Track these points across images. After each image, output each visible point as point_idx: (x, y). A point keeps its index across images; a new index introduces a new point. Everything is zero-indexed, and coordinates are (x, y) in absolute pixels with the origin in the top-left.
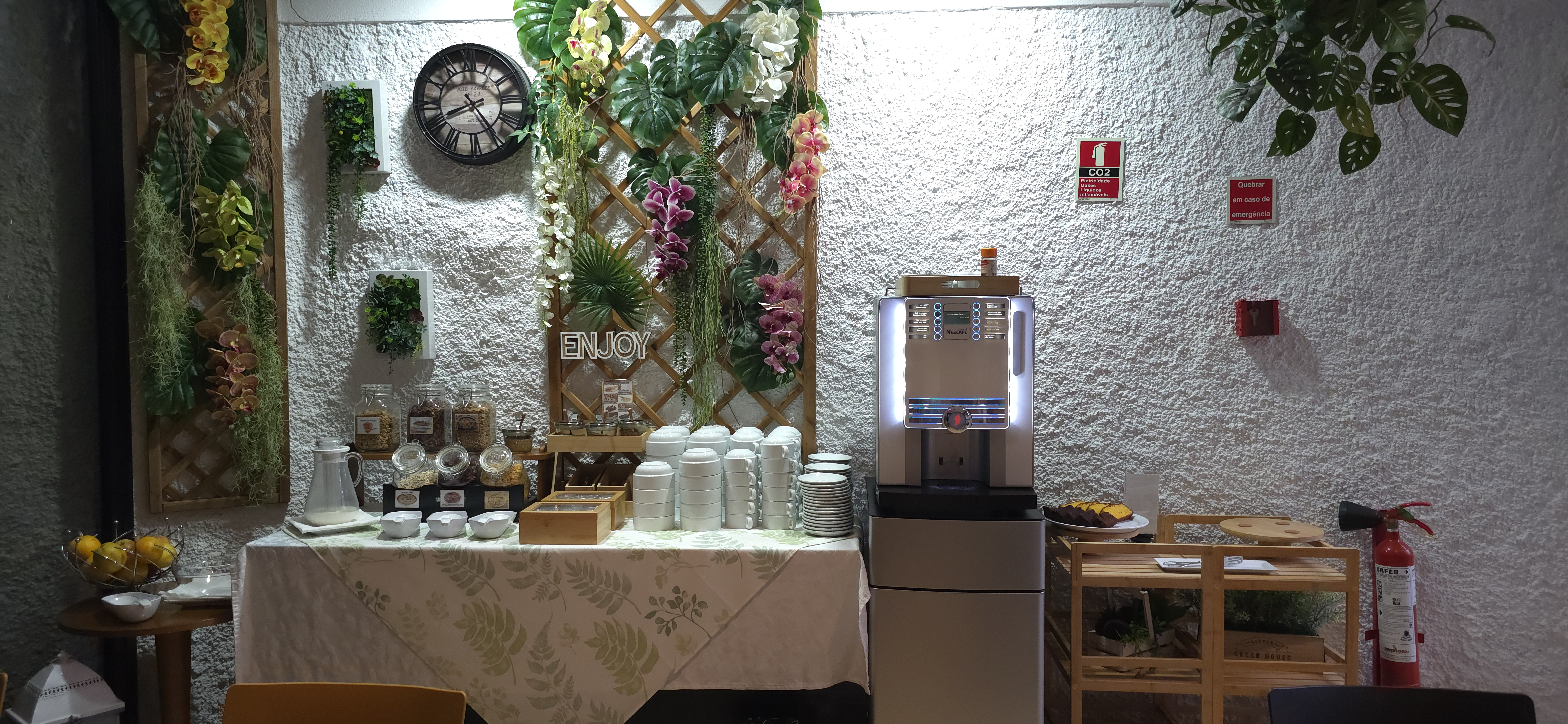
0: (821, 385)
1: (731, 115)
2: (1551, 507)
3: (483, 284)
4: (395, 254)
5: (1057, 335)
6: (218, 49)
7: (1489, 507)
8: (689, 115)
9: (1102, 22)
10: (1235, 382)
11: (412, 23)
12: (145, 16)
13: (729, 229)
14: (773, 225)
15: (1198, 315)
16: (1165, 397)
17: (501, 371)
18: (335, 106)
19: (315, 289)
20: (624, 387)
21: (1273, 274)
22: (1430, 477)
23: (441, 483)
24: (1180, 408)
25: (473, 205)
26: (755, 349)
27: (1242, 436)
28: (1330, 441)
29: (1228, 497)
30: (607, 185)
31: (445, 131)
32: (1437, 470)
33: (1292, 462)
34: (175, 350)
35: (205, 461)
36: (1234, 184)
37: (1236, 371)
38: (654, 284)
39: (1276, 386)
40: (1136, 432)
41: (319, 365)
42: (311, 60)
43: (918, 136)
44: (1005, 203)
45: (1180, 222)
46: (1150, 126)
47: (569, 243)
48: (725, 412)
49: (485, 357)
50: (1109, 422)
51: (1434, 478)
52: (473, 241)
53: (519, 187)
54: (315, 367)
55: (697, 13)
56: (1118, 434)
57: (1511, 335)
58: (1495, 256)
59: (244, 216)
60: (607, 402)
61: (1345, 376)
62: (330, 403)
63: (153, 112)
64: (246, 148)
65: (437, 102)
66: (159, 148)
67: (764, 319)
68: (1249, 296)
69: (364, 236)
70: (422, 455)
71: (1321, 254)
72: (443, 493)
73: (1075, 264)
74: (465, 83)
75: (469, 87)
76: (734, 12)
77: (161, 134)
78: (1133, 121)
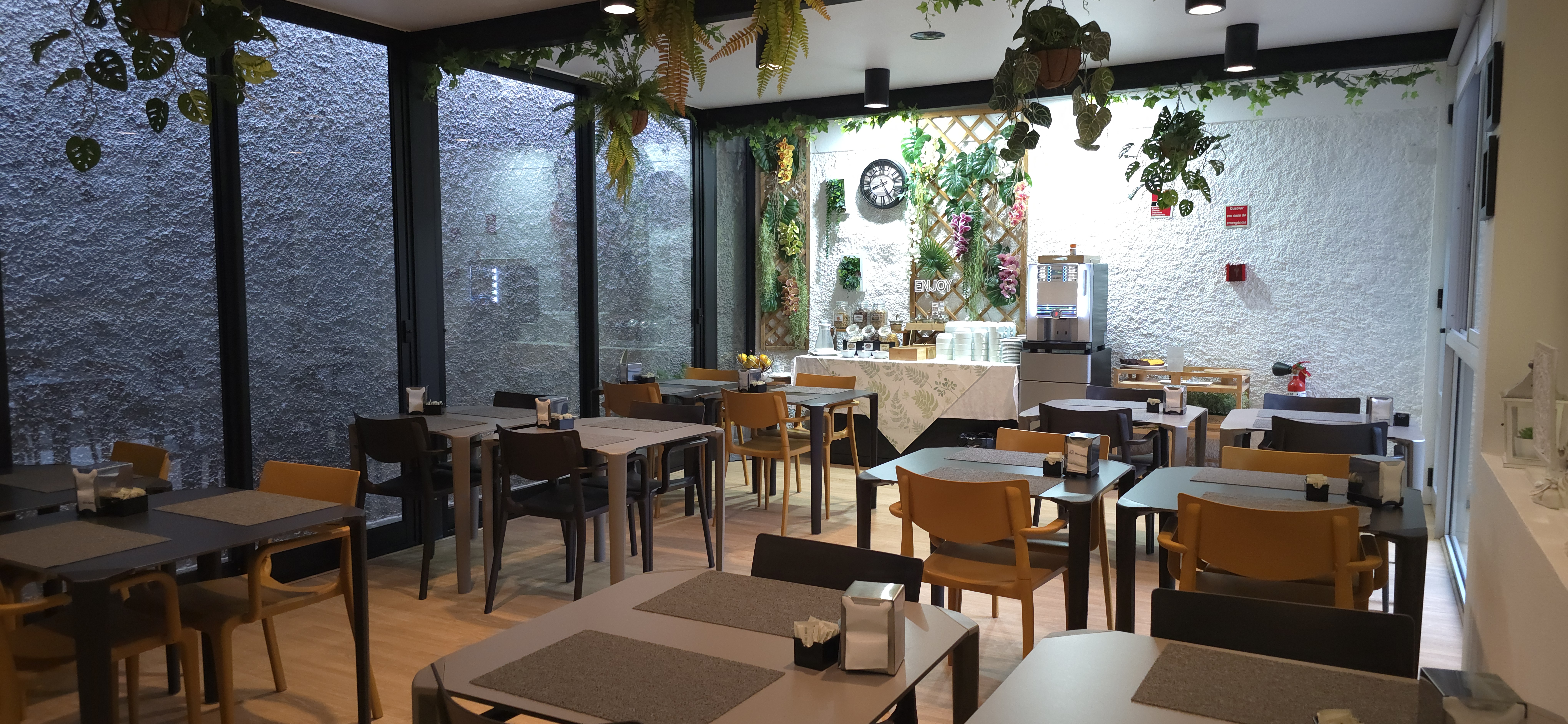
1: (990, 183)
2: (1396, 369)
3: (885, 260)
4: (851, 247)
5: (1139, 281)
6: (789, 168)
8: (972, 184)
10: (1228, 304)
12: (765, 157)
13: (988, 233)
14: (1008, 231)
15: (1209, 272)
16: (1193, 311)
17: (892, 297)
18: (830, 188)
19: (821, 262)
20: (941, 304)
21: (1247, 251)
22: (1329, 352)
23: (865, 340)
24: (1200, 316)
25: (882, 226)
26: (997, 287)
27: (1231, 331)
29: (1224, 360)
30: (937, 216)
31: (872, 196)
32: (1333, 349)
34: (771, 286)
35: (780, 331)
36: (1228, 208)
37: (1228, 299)
38: (955, 259)
40: (1178, 328)
42: (822, 168)
45: (1201, 227)
47: (919, 242)
48: (985, 316)
49: (885, 291)
50: (1164, 323)
51: (1331, 352)
52: (882, 241)
53: (901, 217)
54: (820, 295)
55: (976, 139)
56: (1170, 328)
59: (796, 234)
60: (934, 310)
61: (1285, 301)
62: (825, 310)
63: (766, 194)
64: (797, 207)
65: (869, 183)
66: (768, 208)
67: (1000, 273)
68: (1234, 262)
69: (839, 240)
70: (857, 329)
71: (1273, 241)
72: (865, 344)
74: (880, 175)
75: (882, 176)
76: (993, 137)
77: (769, 203)
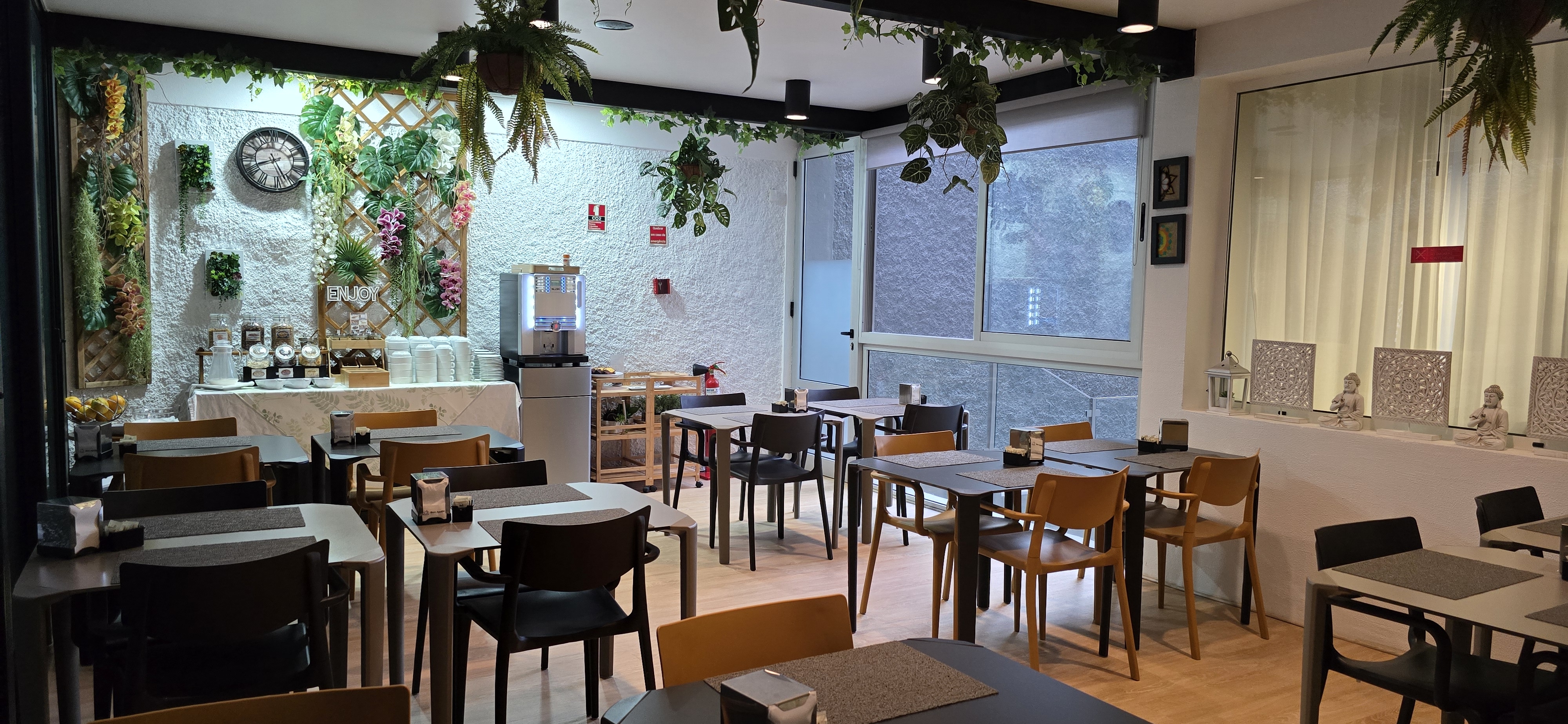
0: (469, 315)
1: (422, 177)
3: (275, 259)
4: (219, 240)
6: (119, 119)
7: (745, 365)
8: (399, 175)
9: (596, 150)
10: (653, 314)
11: (231, 110)
13: (421, 235)
14: (443, 234)
15: (638, 285)
16: (626, 321)
18: (185, 154)
19: (163, 258)
20: (362, 316)
21: (667, 267)
24: (631, 326)
25: (270, 214)
26: (437, 296)
27: (656, 338)
28: (689, 339)
30: (352, 208)
31: (256, 173)
32: (727, 349)
33: (675, 349)
34: (100, 292)
36: (651, 227)
37: (654, 309)
38: (379, 261)
39: (669, 316)
40: (614, 337)
41: (165, 304)
42: (162, 125)
43: (515, 195)
44: (555, 230)
46: (617, 199)
47: (334, 238)
49: (275, 299)
51: (726, 352)
52: (271, 235)
53: (297, 206)
54: (163, 304)
55: (403, 123)
56: (606, 338)
57: (752, 296)
58: (746, 263)
59: (136, 215)
60: (353, 324)
61: (694, 312)
63: (80, 152)
64: (134, 176)
65: (252, 157)
66: (90, 174)
67: (442, 281)
68: (658, 276)
69: (199, 229)
71: (685, 259)
72: (280, 370)
73: (587, 260)
74: (270, 148)
75: (271, 150)
76: (423, 125)
77: (90, 167)
78: (610, 196)
